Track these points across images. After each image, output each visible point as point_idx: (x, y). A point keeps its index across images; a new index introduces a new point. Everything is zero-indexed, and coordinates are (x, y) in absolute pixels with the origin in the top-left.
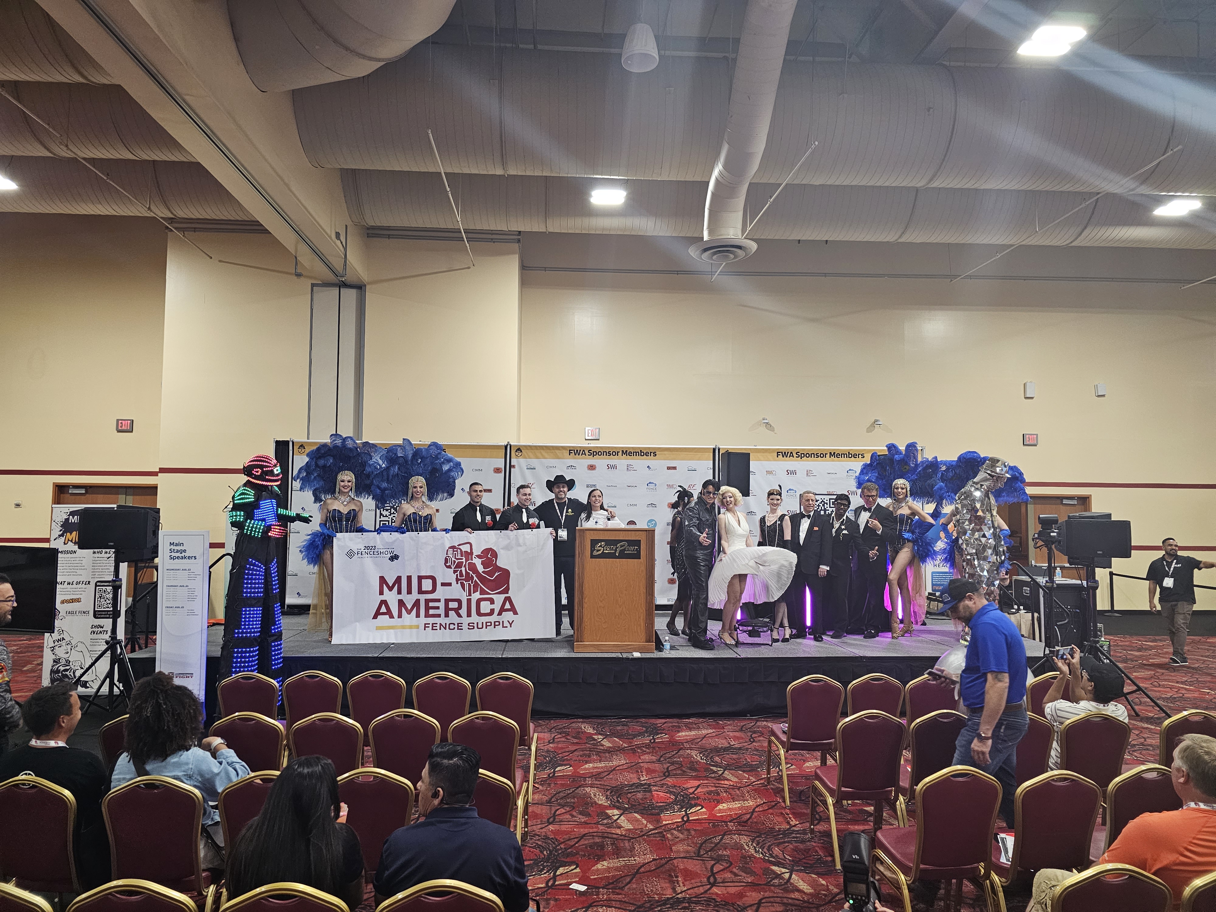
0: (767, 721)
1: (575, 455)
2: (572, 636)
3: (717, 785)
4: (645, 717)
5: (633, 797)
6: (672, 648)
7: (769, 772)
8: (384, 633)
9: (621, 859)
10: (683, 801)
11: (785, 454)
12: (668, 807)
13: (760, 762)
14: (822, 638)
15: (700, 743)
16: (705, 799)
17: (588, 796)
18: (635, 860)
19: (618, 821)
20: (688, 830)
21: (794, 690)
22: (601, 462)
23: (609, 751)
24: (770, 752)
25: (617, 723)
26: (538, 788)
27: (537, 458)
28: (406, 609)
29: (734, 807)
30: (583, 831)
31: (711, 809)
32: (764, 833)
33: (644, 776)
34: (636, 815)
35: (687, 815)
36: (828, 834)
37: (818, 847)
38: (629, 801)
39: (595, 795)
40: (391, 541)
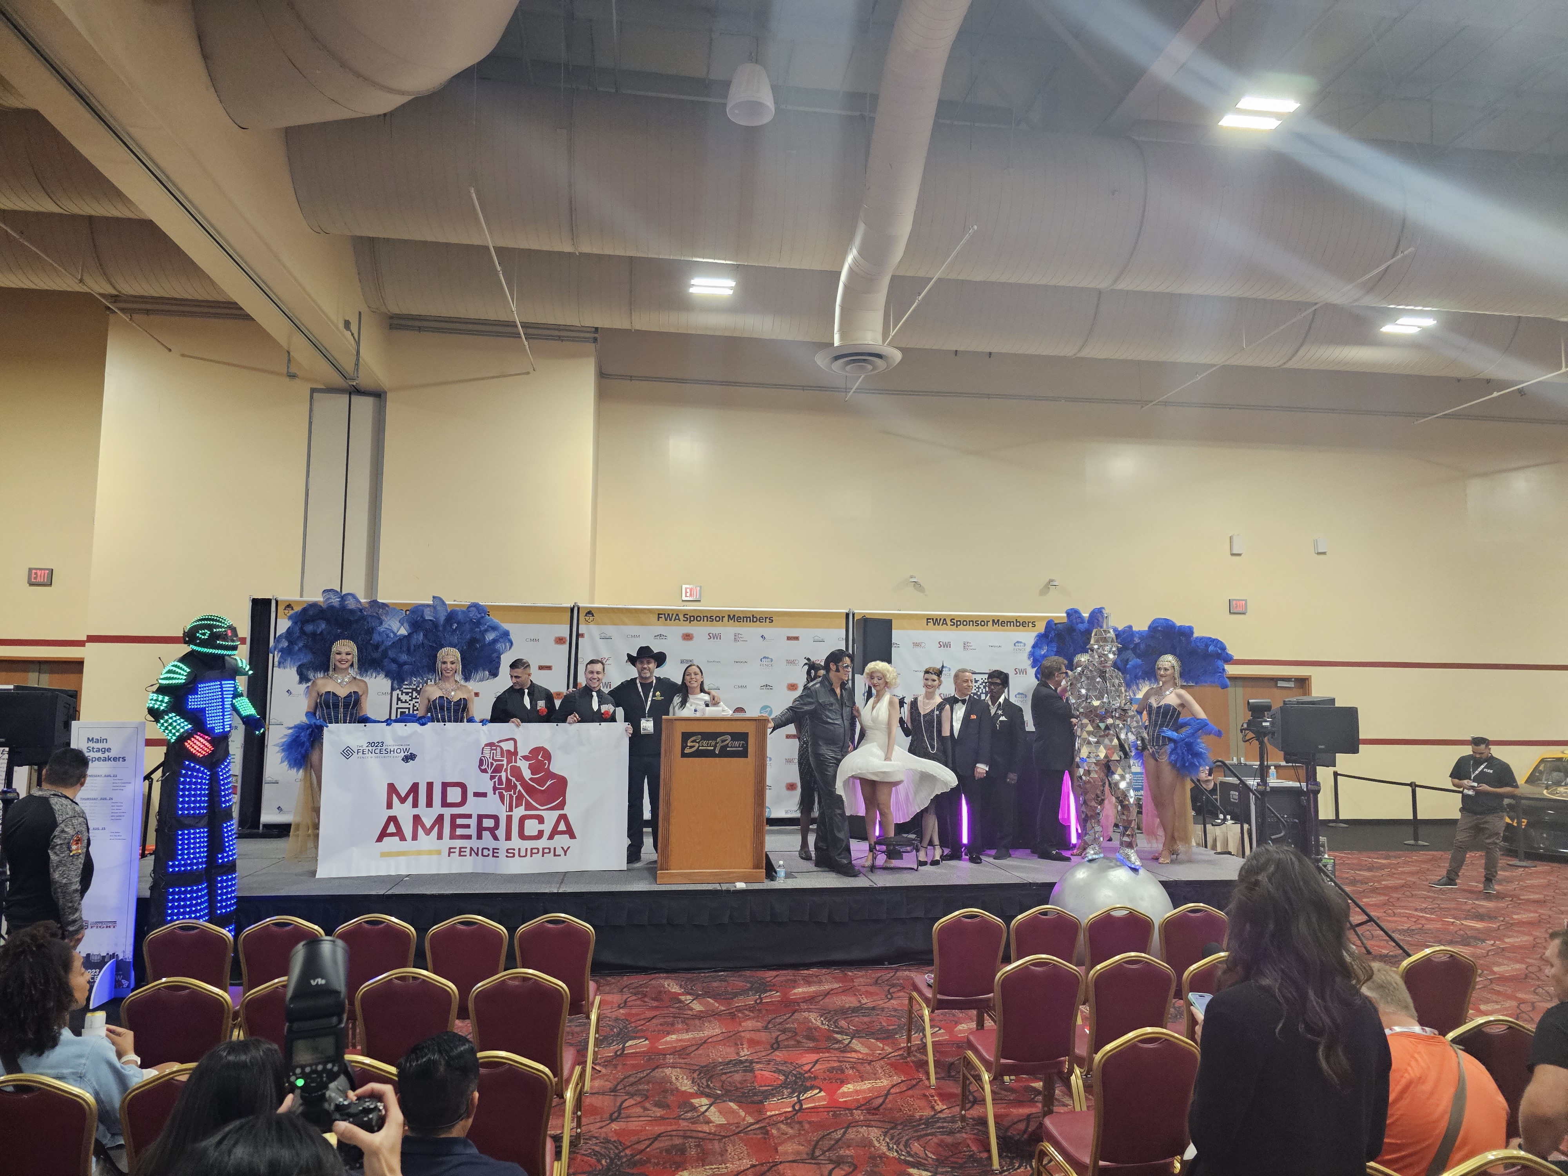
0: (909, 970)
1: (666, 620)
2: (655, 862)
3: (841, 1059)
4: (749, 968)
5: (729, 1079)
6: (789, 875)
7: (909, 1040)
8: (392, 861)
9: (707, 1167)
10: (796, 1083)
11: (936, 621)
12: (775, 1091)
13: (899, 1026)
14: (981, 860)
15: (821, 1002)
16: (825, 1079)
17: (667, 1080)
18: (726, 1168)
19: (707, 1114)
20: (800, 1123)
21: (942, 930)
22: (700, 630)
23: (700, 1016)
24: (910, 1012)
25: (713, 978)
26: (600, 1071)
27: (614, 624)
28: (423, 827)
29: (863, 1088)
30: (658, 1129)
31: (831, 1093)
32: (901, 1124)
33: (745, 1049)
34: (732, 1104)
35: (799, 1101)
36: (983, 1122)
37: (970, 1139)
38: (722, 1086)
39: (677, 1079)
40: (405, 735)
